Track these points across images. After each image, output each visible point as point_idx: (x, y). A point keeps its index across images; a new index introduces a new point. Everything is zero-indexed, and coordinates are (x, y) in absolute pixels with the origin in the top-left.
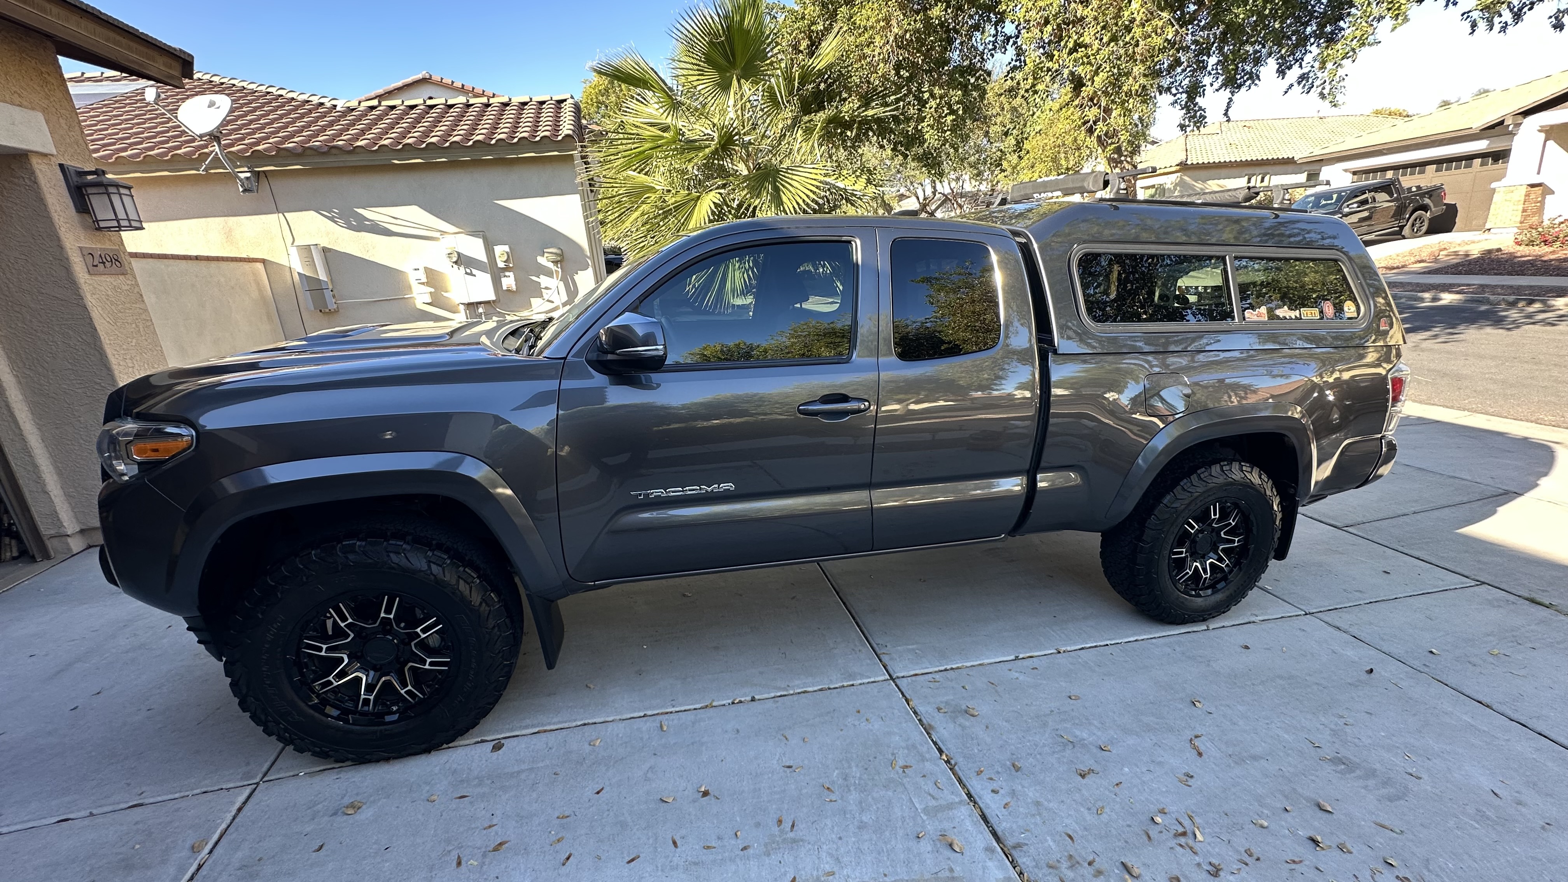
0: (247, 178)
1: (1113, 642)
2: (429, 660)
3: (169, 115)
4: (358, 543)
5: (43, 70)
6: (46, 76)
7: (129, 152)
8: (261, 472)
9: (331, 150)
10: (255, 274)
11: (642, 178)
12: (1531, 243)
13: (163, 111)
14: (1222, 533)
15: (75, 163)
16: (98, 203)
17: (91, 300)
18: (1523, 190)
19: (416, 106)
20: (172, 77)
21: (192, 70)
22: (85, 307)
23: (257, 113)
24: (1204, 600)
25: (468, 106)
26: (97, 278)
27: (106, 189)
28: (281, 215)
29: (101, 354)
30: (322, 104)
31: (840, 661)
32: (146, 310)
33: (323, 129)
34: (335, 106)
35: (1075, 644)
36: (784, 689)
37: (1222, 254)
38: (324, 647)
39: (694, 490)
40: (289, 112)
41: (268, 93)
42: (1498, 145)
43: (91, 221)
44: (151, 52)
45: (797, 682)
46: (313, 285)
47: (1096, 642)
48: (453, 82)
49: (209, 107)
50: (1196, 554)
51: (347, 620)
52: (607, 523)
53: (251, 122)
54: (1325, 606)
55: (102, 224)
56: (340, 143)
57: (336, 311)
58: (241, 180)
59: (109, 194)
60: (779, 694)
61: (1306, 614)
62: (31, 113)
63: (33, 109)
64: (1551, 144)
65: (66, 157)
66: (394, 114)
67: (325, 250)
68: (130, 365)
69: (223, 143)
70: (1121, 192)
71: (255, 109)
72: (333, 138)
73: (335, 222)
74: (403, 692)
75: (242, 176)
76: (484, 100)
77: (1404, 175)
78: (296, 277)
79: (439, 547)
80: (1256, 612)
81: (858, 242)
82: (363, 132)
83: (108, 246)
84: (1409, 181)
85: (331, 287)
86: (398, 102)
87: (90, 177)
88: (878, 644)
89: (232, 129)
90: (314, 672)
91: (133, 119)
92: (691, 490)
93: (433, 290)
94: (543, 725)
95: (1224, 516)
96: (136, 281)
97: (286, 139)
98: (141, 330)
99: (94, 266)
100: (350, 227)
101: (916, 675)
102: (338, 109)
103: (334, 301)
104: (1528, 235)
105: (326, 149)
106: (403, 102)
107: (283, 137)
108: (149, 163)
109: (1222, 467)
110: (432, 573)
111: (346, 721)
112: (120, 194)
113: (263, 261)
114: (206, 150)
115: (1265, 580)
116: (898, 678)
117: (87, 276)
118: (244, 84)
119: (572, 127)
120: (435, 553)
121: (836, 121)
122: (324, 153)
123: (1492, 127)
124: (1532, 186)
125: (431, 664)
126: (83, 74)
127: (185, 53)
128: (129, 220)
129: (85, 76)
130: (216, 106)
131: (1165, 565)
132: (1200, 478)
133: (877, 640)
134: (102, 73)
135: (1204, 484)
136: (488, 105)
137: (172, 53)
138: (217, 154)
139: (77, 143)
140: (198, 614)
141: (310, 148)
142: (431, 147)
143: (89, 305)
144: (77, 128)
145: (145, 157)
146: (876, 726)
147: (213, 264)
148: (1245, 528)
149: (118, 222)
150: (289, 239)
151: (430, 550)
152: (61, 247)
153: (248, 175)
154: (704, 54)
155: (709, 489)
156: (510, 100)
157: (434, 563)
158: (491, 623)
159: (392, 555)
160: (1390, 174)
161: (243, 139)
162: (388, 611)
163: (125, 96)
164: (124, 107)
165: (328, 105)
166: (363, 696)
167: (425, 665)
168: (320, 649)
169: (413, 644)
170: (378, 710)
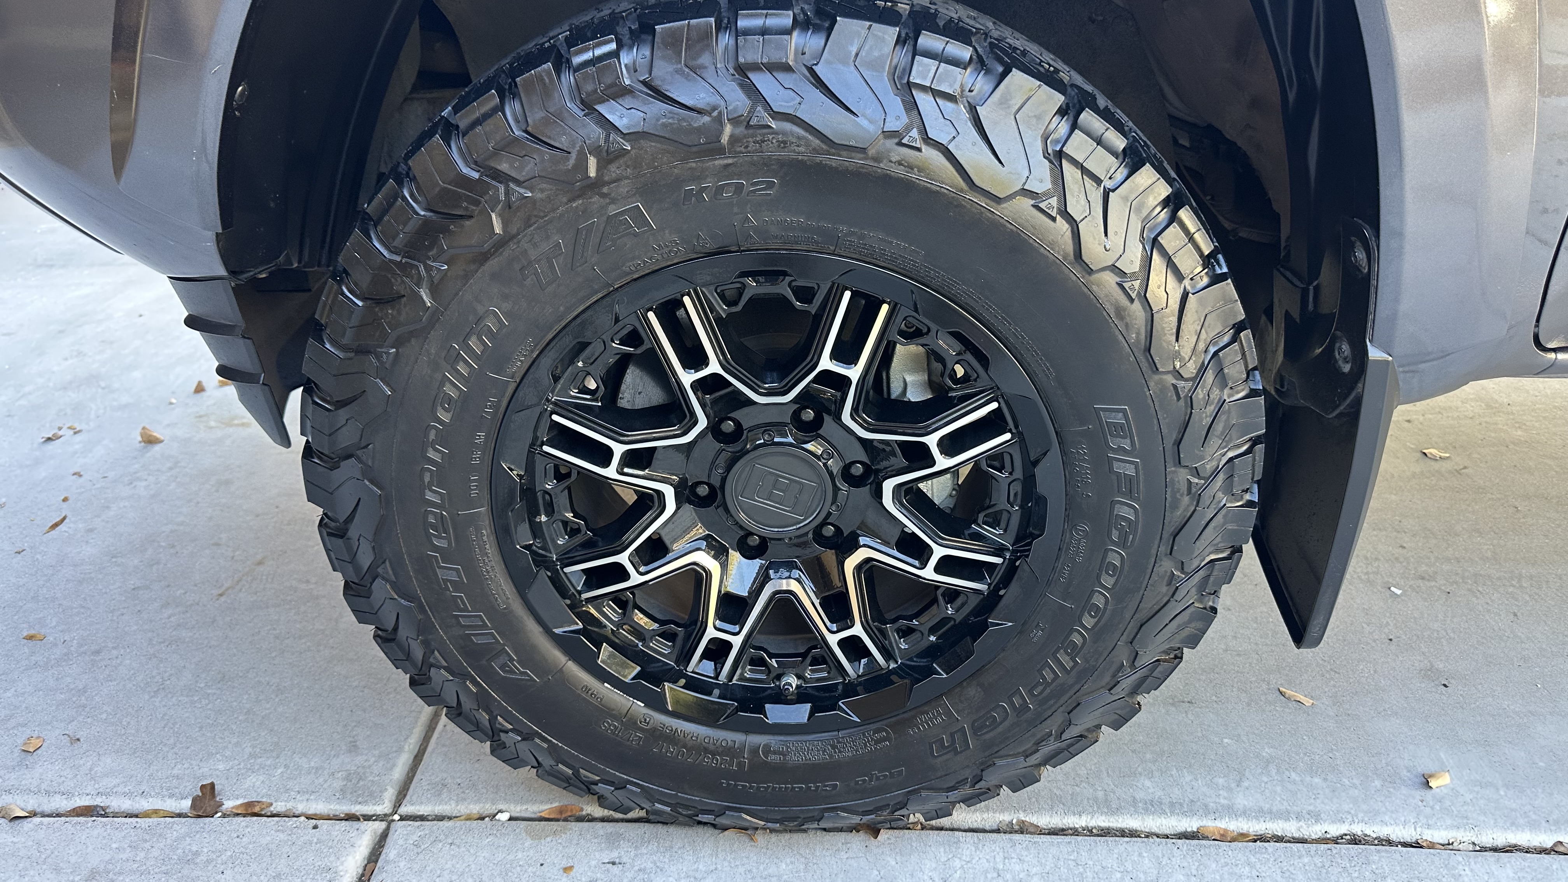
2: (936, 553)
74: (831, 640)
94: (1212, 812)
111: (654, 702)
125: (946, 565)
166: (711, 633)
167: (923, 566)
168: (603, 456)
169: (889, 486)
170: (742, 678)
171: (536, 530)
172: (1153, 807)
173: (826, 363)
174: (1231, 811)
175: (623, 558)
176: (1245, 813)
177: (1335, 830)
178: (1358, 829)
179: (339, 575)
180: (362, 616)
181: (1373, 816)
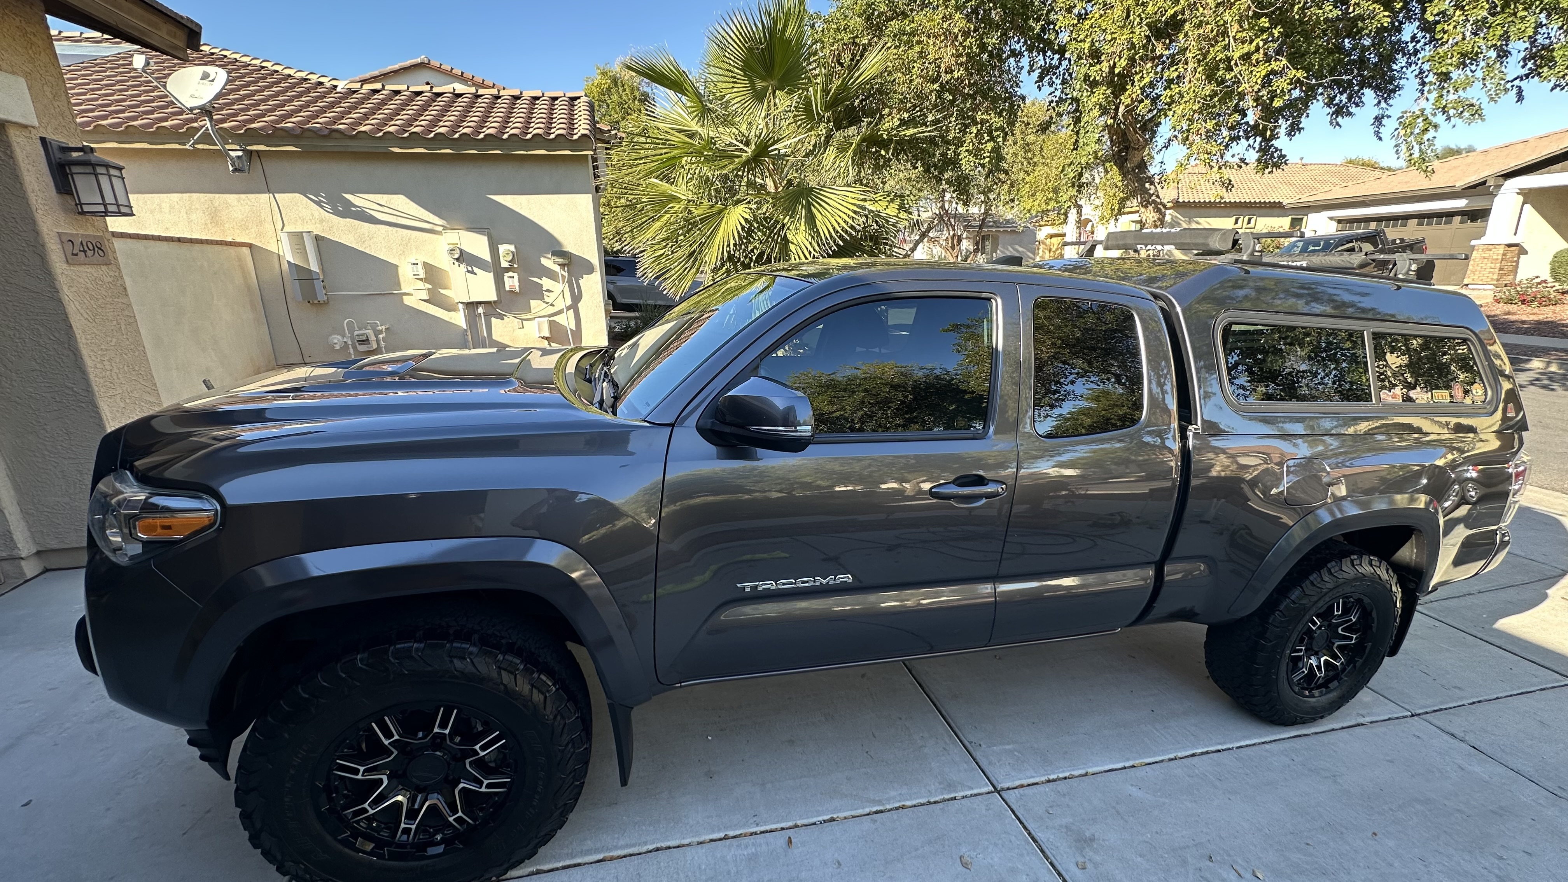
0: (239, 157)
1: (1224, 747)
2: (486, 782)
3: (155, 84)
4: (415, 645)
5: (28, 29)
6: (32, 37)
7: (109, 121)
8: (299, 559)
9: (331, 134)
10: (240, 259)
11: (665, 186)
12: (1509, 301)
13: (150, 78)
14: (1340, 629)
15: (58, 137)
16: (83, 184)
17: (67, 294)
18: (1501, 250)
19: (422, 92)
20: (176, 48)
21: (199, 40)
22: (60, 301)
23: (251, 88)
24: (1317, 699)
25: (477, 96)
26: (75, 268)
27: (94, 169)
28: (271, 195)
29: (75, 354)
30: (321, 83)
31: (933, 764)
32: (129, 305)
33: (323, 111)
34: (336, 87)
35: (1184, 748)
36: (880, 802)
37: (1361, 328)
38: (362, 769)
39: (807, 582)
40: (286, 90)
41: (263, 67)
42: (1478, 204)
43: (73, 203)
44: (155, 19)
45: (893, 793)
46: (302, 275)
47: (1206, 746)
48: (452, 69)
49: (202, 79)
50: (1312, 651)
51: (393, 736)
52: (706, 620)
53: (244, 97)
54: (1430, 706)
55: (86, 208)
56: (341, 127)
57: (326, 303)
58: (232, 159)
59: (96, 175)
60: (874, 809)
61: (1413, 715)
62: (12, 78)
63: (13, 73)
64: (1528, 207)
65: (49, 130)
66: (398, 100)
67: (318, 239)
68: (108, 367)
69: (215, 117)
70: (1256, 254)
71: (248, 84)
72: (334, 121)
73: (322, 207)
74: (451, 819)
75: (233, 154)
76: (494, 91)
77: (1387, 226)
78: (285, 266)
79: (511, 649)
80: (1362, 712)
81: (999, 301)
82: (366, 116)
83: (91, 232)
84: (1393, 233)
85: (321, 277)
86: (403, 87)
87: (75, 154)
88: (971, 743)
89: (224, 104)
90: (345, 796)
91: (114, 85)
92: (803, 583)
93: (430, 286)
94: (609, 850)
95: (1347, 611)
96: (120, 272)
97: (283, 118)
98: (123, 327)
99: (73, 254)
100: (337, 213)
101: (1022, 786)
102: (338, 89)
103: (324, 292)
104: (1507, 293)
105: (326, 132)
106: (408, 87)
107: (280, 116)
108: (130, 134)
109: (1352, 561)
110: (502, 683)
111: (381, 857)
112: (110, 176)
113: (250, 246)
114: (195, 125)
115: (1377, 680)
116: (1003, 789)
117: (65, 266)
118: (237, 56)
119: (588, 127)
120: (506, 657)
121: (873, 141)
122: (324, 137)
123: (1474, 187)
124: (1509, 246)
125: (488, 786)
126: (60, 32)
127: (192, 21)
128: (118, 205)
129: (63, 35)
130: (210, 78)
131: (1285, 661)
132: (1330, 573)
133: (969, 736)
134: (81, 34)
135: (1335, 579)
136: (498, 97)
137: (179, 22)
138: (207, 129)
139: (62, 115)
140: (205, 727)
141: (309, 130)
142: (439, 137)
143: (65, 299)
144: (63, 97)
145: (127, 127)
146: (996, 859)
147: (197, 247)
148: (1363, 627)
149: (105, 206)
150: (279, 225)
151: (501, 653)
152: (37, 233)
153: (240, 153)
154: (743, 61)
155: (824, 582)
156: (521, 93)
157: (505, 670)
158: (565, 738)
159: (455, 661)
160: (1373, 225)
161: (236, 115)
162: (443, 725)
163: (106, 60)
164: (105, 72)
165: (328, 85)
166: (403, 826)
167: (481, 788)
168: (357, 772)
169: (467, 762)
170: (419, 839)
171: (330, 800)
172: (589, 852)
173: (436, 730)
174: (616, 848)
175: (366, 805)
176: (621, 848)
177: (651, 847)
178: (659, 845)
179: (247, 832)
180: (255, 846)
181: (666, 839)
